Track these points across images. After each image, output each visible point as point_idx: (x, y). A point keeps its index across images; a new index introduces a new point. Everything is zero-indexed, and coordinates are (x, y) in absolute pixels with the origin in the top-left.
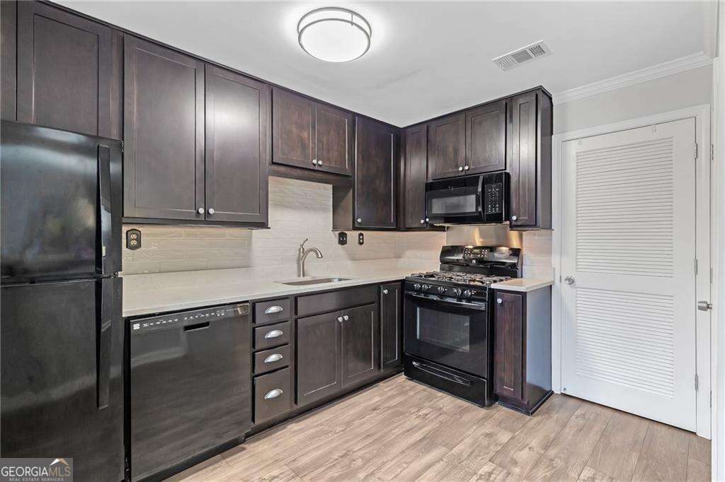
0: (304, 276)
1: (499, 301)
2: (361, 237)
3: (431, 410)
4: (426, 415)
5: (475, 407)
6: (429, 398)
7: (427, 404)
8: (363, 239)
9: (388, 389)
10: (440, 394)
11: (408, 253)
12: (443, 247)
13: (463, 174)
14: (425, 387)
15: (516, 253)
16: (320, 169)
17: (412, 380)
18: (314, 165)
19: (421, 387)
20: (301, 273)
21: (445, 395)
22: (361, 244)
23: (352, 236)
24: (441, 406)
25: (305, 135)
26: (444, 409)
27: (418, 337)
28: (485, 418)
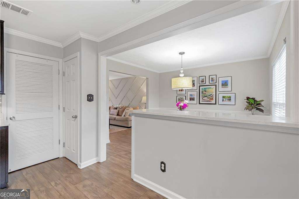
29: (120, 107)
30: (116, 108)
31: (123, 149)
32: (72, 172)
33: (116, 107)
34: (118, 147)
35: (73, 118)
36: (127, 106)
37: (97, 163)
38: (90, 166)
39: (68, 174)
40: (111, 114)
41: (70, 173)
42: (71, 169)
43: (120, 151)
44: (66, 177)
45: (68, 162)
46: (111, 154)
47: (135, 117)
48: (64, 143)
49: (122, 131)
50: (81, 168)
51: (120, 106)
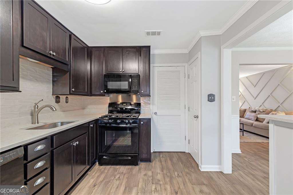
0: (38, 123)
1: (142, 123)
2: (67, 99)
3: (119, 175)
4: (119, 177)
5: (134, 167)
6: (115, 170)
7: (116, 173)
8: (68, 100)
9: (94, 173)
10: (118, 167)
11: (89, 107)
12: (109, 103)
13: (121, 72)
14: (110, 166)
15: (138, 105)
16: (53, 58)
17: (102, 165)
18: (50, 54)
19: (108, 167)
20: (36, 122)
21: (120, 166)
22: (67, 102)
23: (63, 98)
24: (122, 172)
25: (45, 34)
26: (124, 172)
27: (106, 145)
28: (140, 169)
29: (262, 111)
30: (255, 112)
31: (260, 168)
32: (192, 171)
33: (254, 110)
34: (252, 163)
35: (195, 117)
36: (274, 109)
37: (220, 172)
38: (211, 172)
39: (189, 170)
40: (247, 118)
41: (191, 171)
42: (192, 167)
43: (255, 170)
44: (187, 173)
45: (191, 159)
46: (240, 169)
47: (275, 127)
48: (189, 140)
49: (263, 142)
50: (202, 170)
51: (261, 108)
